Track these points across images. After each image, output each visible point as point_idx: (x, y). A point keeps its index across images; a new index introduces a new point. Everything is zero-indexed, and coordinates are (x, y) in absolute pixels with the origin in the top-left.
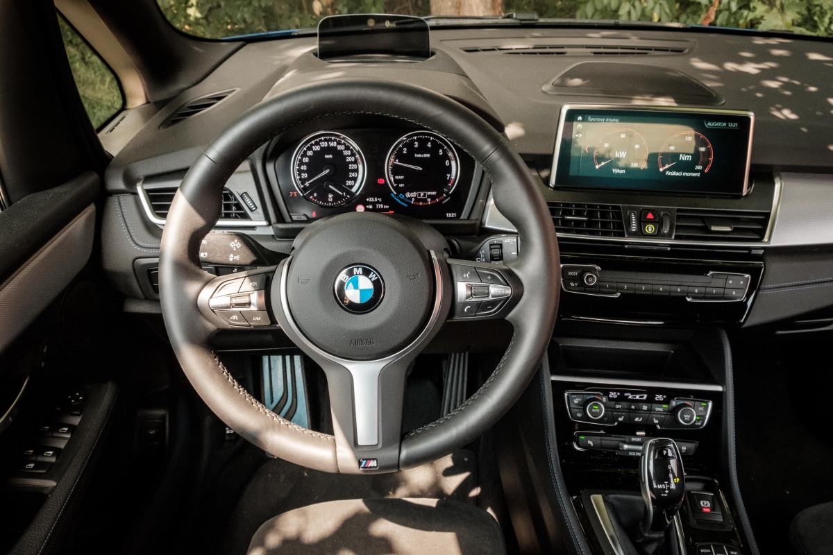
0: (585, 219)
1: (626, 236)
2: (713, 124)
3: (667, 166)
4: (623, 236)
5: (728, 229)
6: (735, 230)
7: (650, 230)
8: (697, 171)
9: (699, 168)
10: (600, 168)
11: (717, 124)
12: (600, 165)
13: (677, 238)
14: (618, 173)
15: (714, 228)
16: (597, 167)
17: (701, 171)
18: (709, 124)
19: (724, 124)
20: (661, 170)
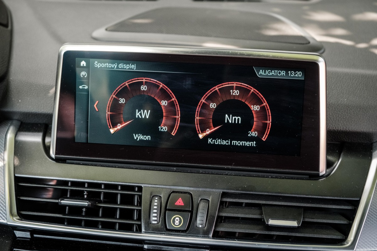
0: (86, 203)
1: (143, 230)
2: (267, 72)
3: (208, 132)
4: (139, 230)
5: (294, 224)
6: (305, 225)
7: (177, 222)
8: (252, 139)
9: (254, 134)
10: (115, 132)
11: (273, 73)
12: (116, 129)
13: (217, 235)
14: (141, 141)
15: (272, 222)
16: (112, 131)
17: (257, 139)
18: (261, 72)
19: (283, 73)
20: (201, 136)
